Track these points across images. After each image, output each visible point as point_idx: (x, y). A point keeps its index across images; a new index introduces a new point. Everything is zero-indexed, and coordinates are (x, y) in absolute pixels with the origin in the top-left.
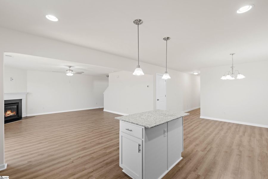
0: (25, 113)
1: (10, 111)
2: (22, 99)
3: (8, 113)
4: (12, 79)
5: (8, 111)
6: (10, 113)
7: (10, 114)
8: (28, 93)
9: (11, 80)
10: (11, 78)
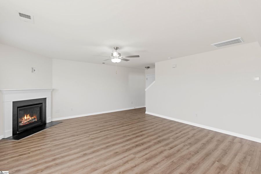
0: (50, 117)
1: (28, 115)
2: (46, 98)
3: (25, 118)
4: (33, 70)
5: (26, 116)
6: (28, 117)
7: (29, 119)
8: (53, 90)
9: (32, 72)
10: (32, 68)
